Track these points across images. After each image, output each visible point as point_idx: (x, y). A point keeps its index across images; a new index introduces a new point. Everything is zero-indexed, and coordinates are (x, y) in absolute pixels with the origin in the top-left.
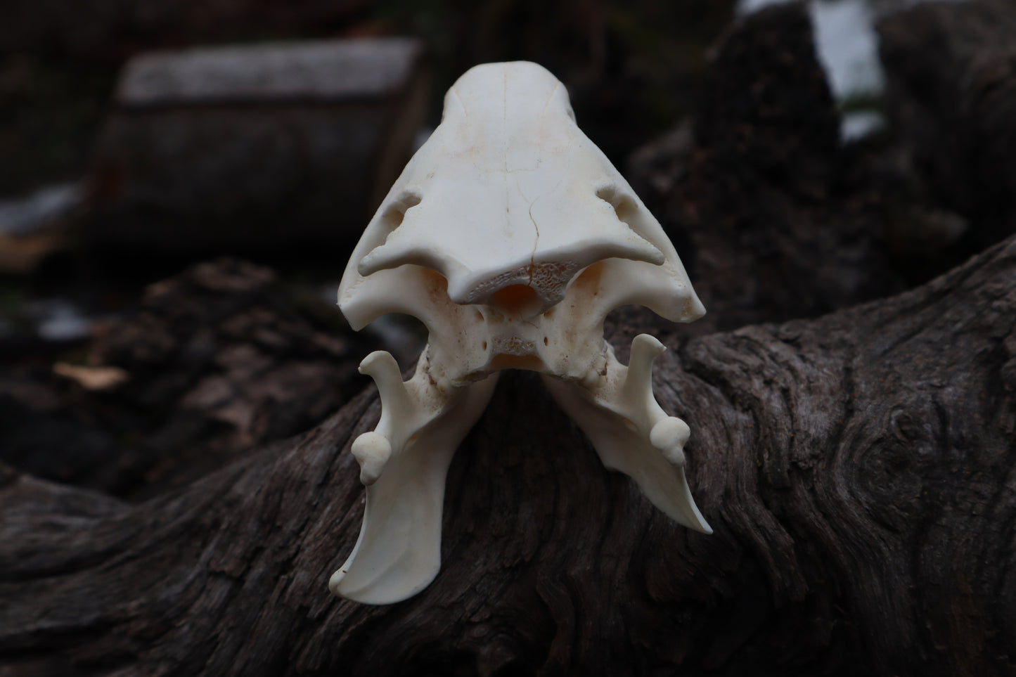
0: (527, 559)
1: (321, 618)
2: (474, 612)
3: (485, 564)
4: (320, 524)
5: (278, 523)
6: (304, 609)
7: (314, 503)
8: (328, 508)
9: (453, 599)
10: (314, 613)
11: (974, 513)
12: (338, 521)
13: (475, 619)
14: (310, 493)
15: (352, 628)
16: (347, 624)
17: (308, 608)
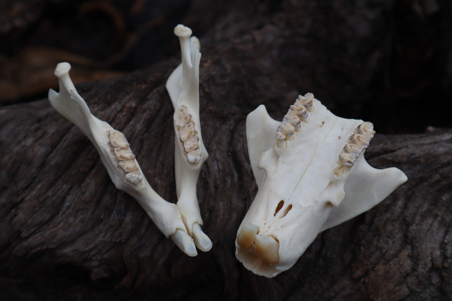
0: (123, 241)
1: (27, 238)
2: (94, 256)
3: (104, 236)
4: (34, 193)
5: (16, 179)
6: (19, 232)
7: (34, 176)
8: (39, 186)
9: (86, 249)
10: (24, 234)
11: (316, 292)
12: (42, 194)
13: (94, 258)
14: (34, 170)
15: (39, 249)
16: (37, 246)
17: (21, 232)
